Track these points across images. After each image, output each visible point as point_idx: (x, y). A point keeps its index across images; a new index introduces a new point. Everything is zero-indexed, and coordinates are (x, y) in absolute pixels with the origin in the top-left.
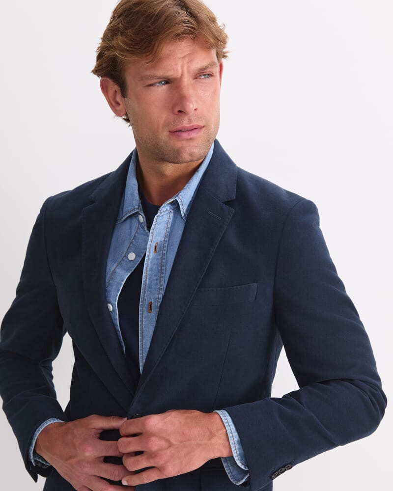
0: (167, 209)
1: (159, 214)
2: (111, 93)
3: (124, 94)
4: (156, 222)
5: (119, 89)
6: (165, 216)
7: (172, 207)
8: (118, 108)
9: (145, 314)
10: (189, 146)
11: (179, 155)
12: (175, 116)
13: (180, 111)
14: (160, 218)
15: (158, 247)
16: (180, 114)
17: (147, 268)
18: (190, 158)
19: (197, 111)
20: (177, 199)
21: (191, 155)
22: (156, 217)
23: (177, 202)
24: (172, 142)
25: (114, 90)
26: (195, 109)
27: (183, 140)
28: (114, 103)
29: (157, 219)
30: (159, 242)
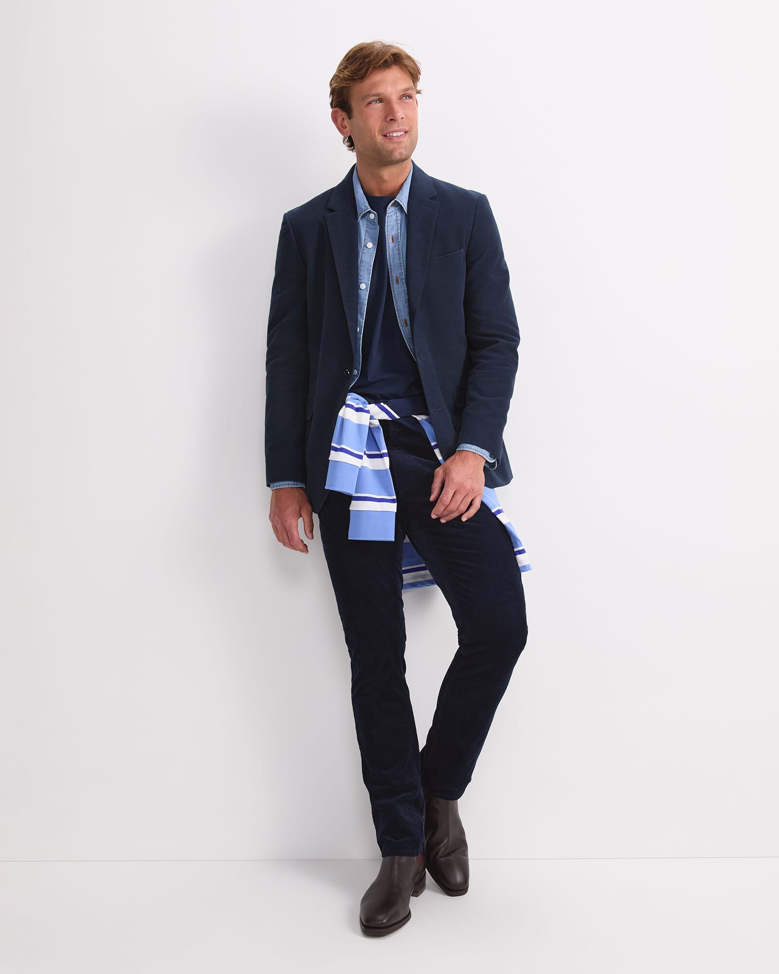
0: (392, 210)
1: (387, 214)
2: (339, 120)
3: (350, 118)
4: (387, 221)
5: (346, 115)
6: (393, 216)
7: (396, 208)
8: (345, 131)
9: (395, 285)
10: (399, 147)
11: (392, 154)
12: (387, 123)
13: (391, 120)
14: (390, 217)
15: (394, 238)
16: (391, 121)
17: (389, 254)
18: (400, 156)
19: (403, 119)
20: (396, 199)
21: (401, 154)
22: (386, 218)
23: (396, 201)
24: (386, 144)
25: (342, 118)
26: (402, 118)
27: (394, 143)
28: (341, 128)
29: (387, 219)
30: (394, 235)
